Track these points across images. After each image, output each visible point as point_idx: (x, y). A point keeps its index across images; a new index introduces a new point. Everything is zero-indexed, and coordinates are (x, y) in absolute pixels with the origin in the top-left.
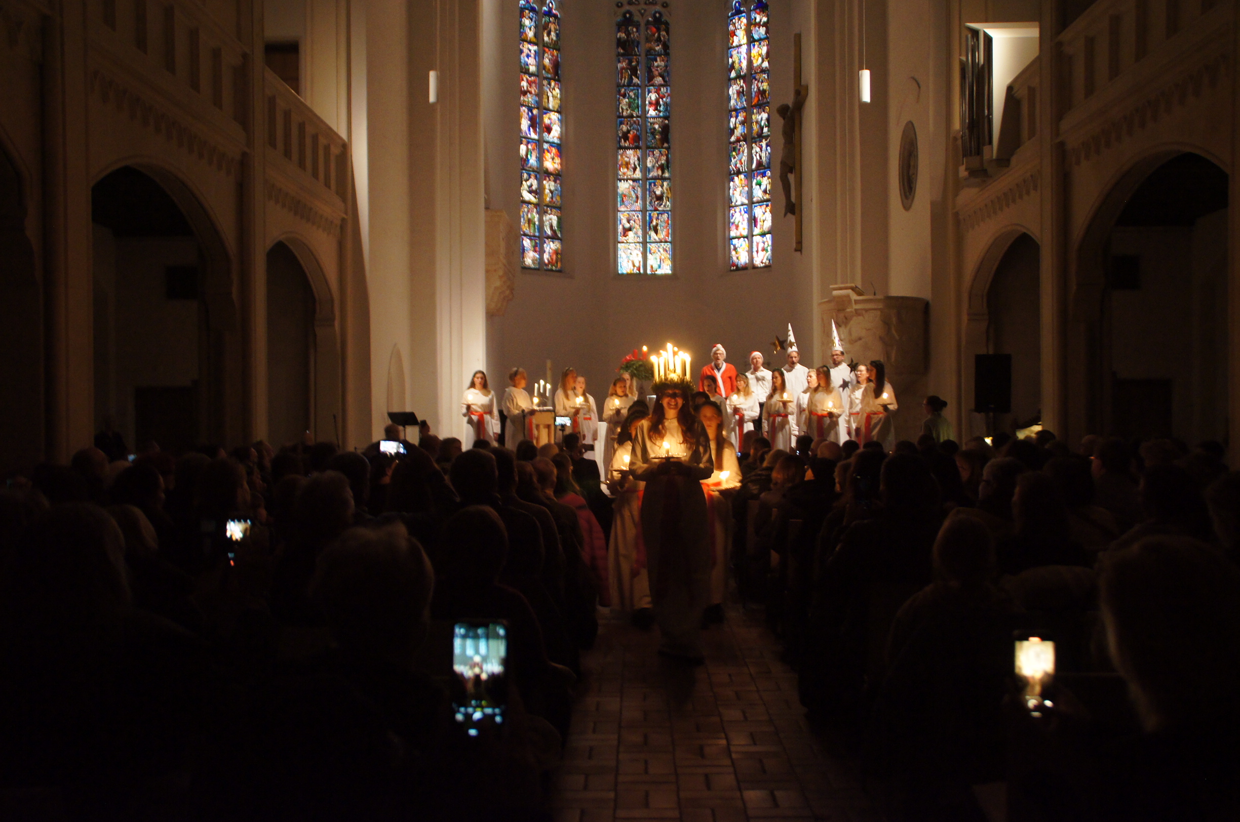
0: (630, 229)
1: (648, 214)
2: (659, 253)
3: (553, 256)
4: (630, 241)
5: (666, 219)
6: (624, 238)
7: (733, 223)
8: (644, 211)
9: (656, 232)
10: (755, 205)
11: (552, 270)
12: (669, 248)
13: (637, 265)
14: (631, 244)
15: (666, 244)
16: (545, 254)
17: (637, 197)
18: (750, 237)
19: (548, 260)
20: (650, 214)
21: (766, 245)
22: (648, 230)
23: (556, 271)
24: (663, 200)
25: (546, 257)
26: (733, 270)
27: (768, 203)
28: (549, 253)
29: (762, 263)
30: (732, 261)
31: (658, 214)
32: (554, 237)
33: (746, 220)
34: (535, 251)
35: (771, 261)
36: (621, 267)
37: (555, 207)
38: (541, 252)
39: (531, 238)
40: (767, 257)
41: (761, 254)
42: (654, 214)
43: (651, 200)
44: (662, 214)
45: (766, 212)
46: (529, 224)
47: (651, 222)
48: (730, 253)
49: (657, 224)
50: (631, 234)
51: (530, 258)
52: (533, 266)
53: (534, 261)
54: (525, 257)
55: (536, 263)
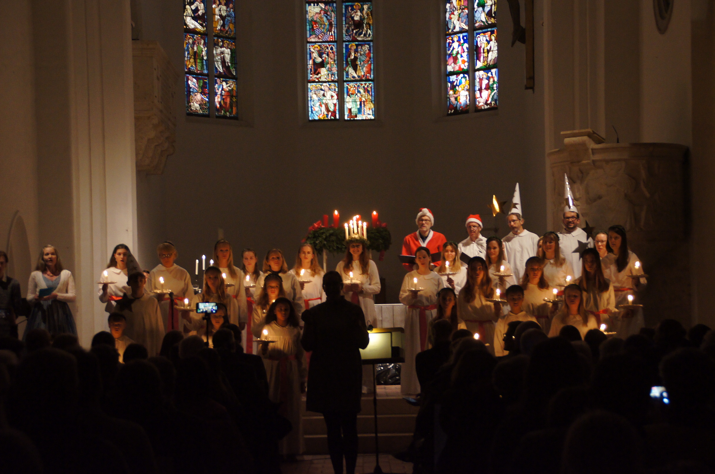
0: (322, 65)
1: (344, 46)
2: (359, 95)
3: (226, 98)
4: (323, 79)
5: (367, 51)
6: (315, 76)
7: (451, 55)
8: (339, 41)
9: (355, 69)
10: (478, 31)
11: (225, 117)
12: (371, 88)
13: (332, 108)
14: (325, 84)
15: (368, 83)
16: (216, 98)
17: (331, 24)
18: (470, 72)
19: (220, 103)
20: (347, 46)
21: (491, 82)
22: (345, 66)
23: (230, 118)
24: (363, 28)
25: (217, 99)
26: (451, 114)
27: (493, 29)
28: (221, 95)
29: (486, 104)
30: (450, 103)
31: (357, 46)
32: (226, 76)
33: (466, 50)
34: (203, 93)
35: (497, 102)
36: (312, 112)
37: (227, 38)
38: (212, 94)
39: (198, 76)
40: (493, 97)
41: (485, 93)
42: (352, 46)
43: (348, 28)
44: (362, 45)
45: (491, 40)
46: (195, 59)
47: (349, 55)
48: (447, 92)
49: (356, 58)
50: (324, 71)
51: (197, 102)
52: (202, 112)
53: (203, 105)
54: (191, 101)
55: (205, 108)
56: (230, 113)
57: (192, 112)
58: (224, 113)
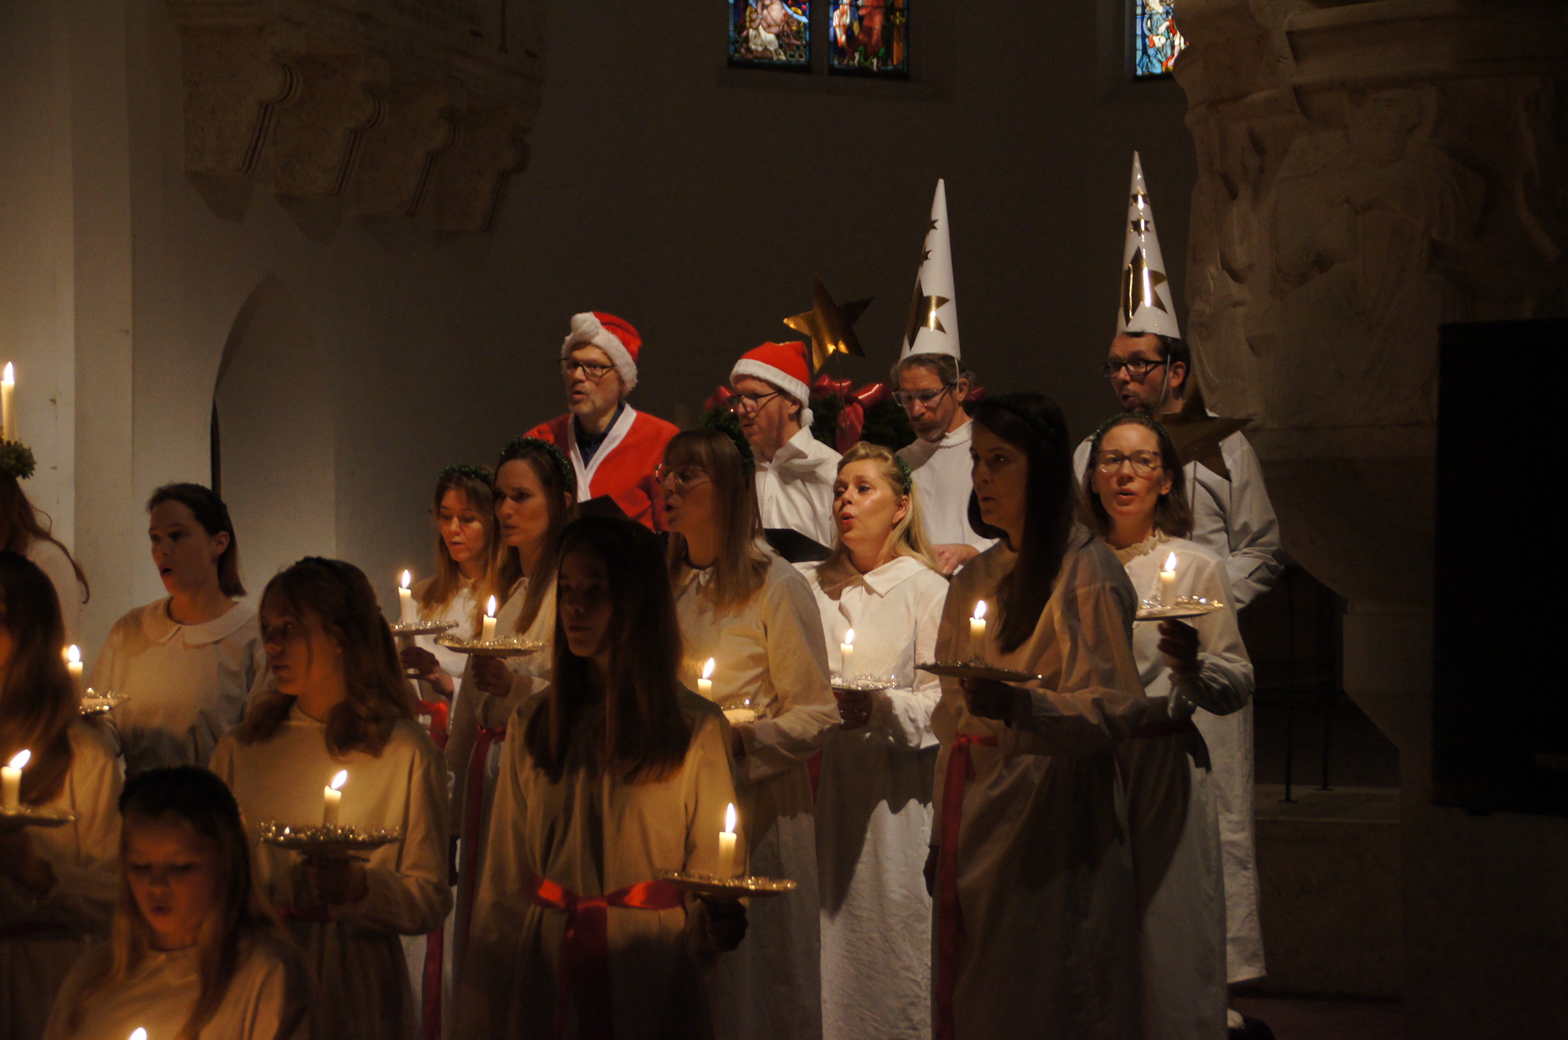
11: (863, 72)
16: (836, 14)
25: (840, 19)
36: (1145, 52)
51: (769, 26)
52: (783, 58)
53: (788, 36)
54: (748, 24)
55: (798, 47)
56: (884, 60)
57: (750, 56)
58: (862, 60)
